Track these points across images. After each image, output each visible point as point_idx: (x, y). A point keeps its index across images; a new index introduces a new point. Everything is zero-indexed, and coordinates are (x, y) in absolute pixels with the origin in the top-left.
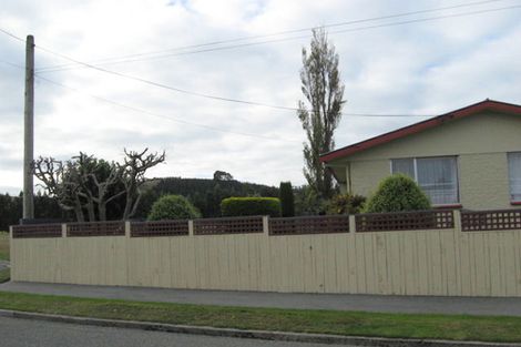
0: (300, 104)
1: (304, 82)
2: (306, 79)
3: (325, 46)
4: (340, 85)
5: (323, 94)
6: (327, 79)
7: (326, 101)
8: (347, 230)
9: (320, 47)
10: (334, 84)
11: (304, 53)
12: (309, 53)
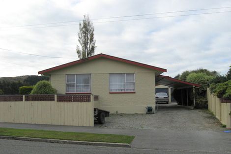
0: (78, 47)
1: (79, 37)
2: (81, 36)
3: (89, 23)
4: (94, 40)
5: (88, 43)
6: (89, 37)
7: (88, 46)
8: (22, 100)
9: (87, 23)
10: (92, 40)
11: (80, 25)
12: (82, 25)
